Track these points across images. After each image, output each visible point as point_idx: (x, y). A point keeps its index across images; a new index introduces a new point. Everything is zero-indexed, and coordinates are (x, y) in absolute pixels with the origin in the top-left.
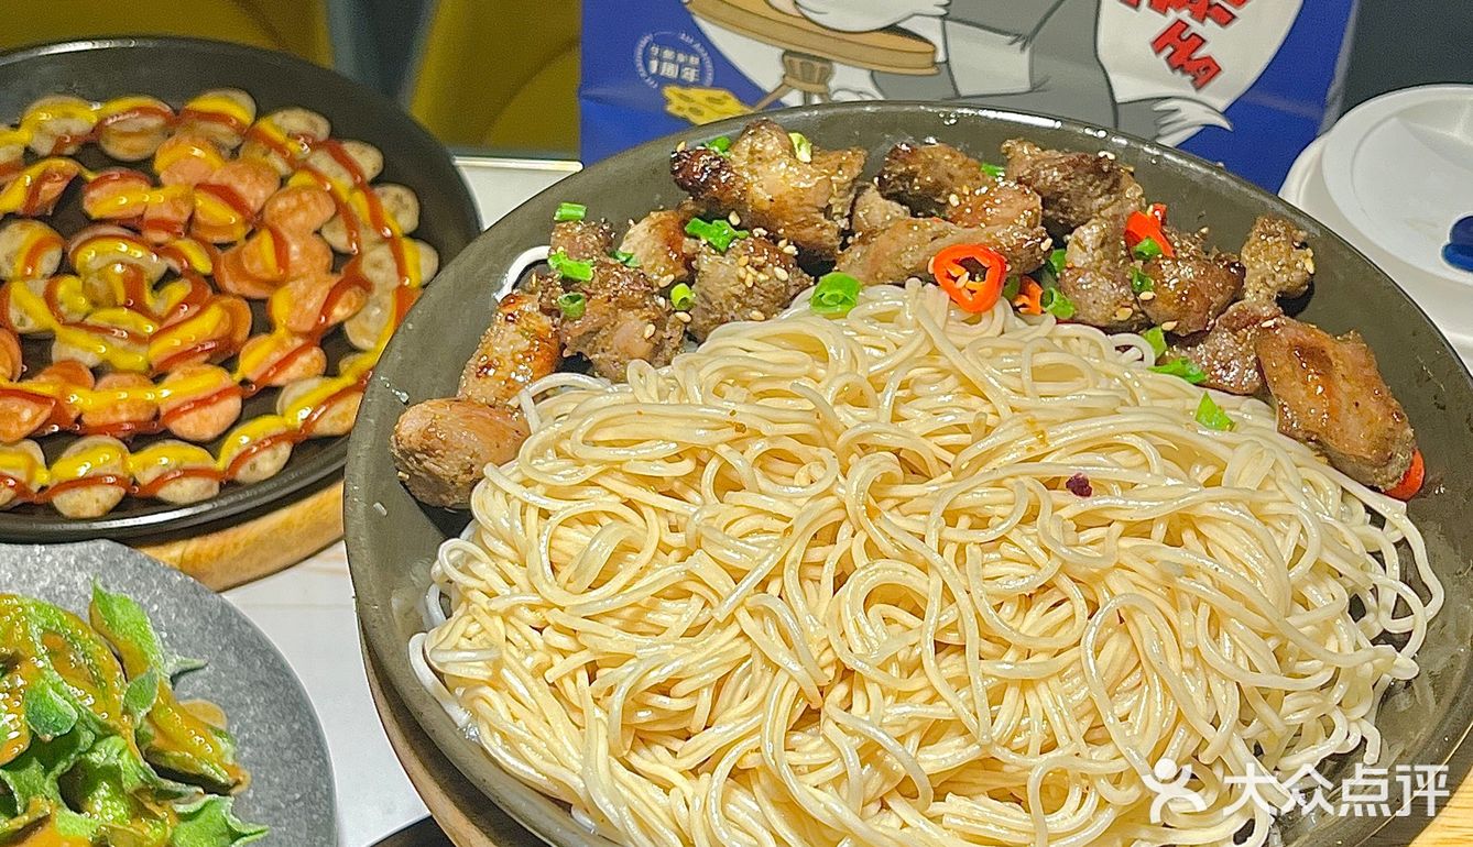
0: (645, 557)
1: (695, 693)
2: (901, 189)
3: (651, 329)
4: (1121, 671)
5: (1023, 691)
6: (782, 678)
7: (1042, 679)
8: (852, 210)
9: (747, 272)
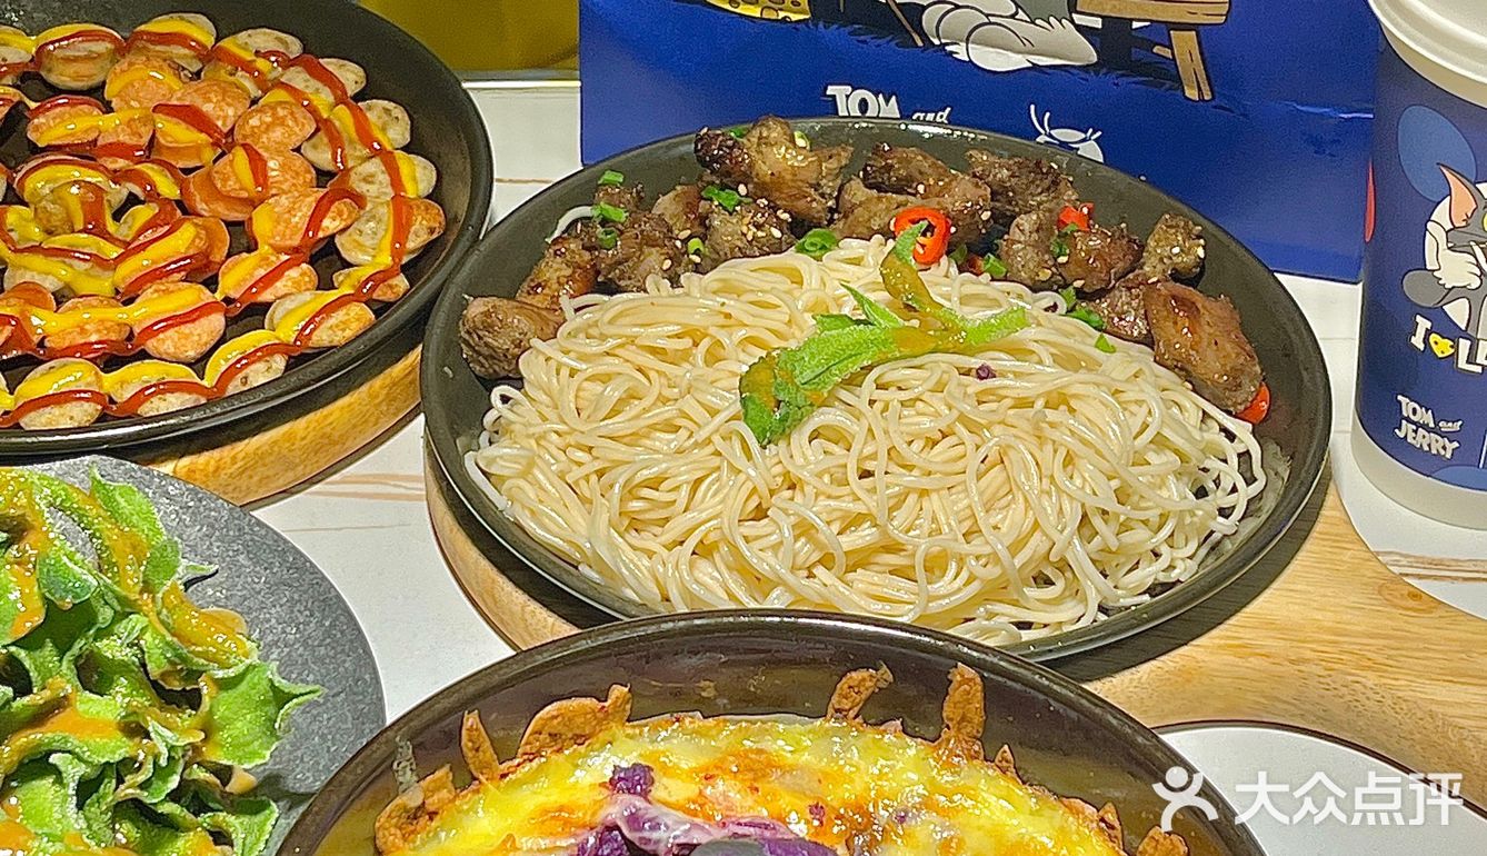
0: (646, 403)
1: (677, 488)
2: (880, 180)
3: (668, 263)
4: (997, 491)
5: (921, 496)
6: (742, 477)
7: (935, 490)
8: (840, 191)
9: (749, 229)
